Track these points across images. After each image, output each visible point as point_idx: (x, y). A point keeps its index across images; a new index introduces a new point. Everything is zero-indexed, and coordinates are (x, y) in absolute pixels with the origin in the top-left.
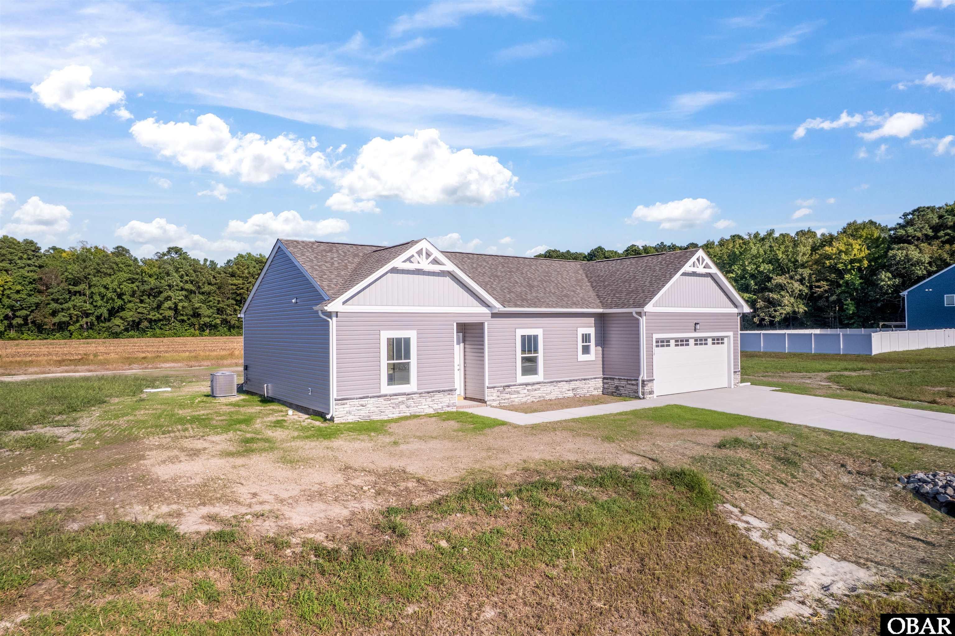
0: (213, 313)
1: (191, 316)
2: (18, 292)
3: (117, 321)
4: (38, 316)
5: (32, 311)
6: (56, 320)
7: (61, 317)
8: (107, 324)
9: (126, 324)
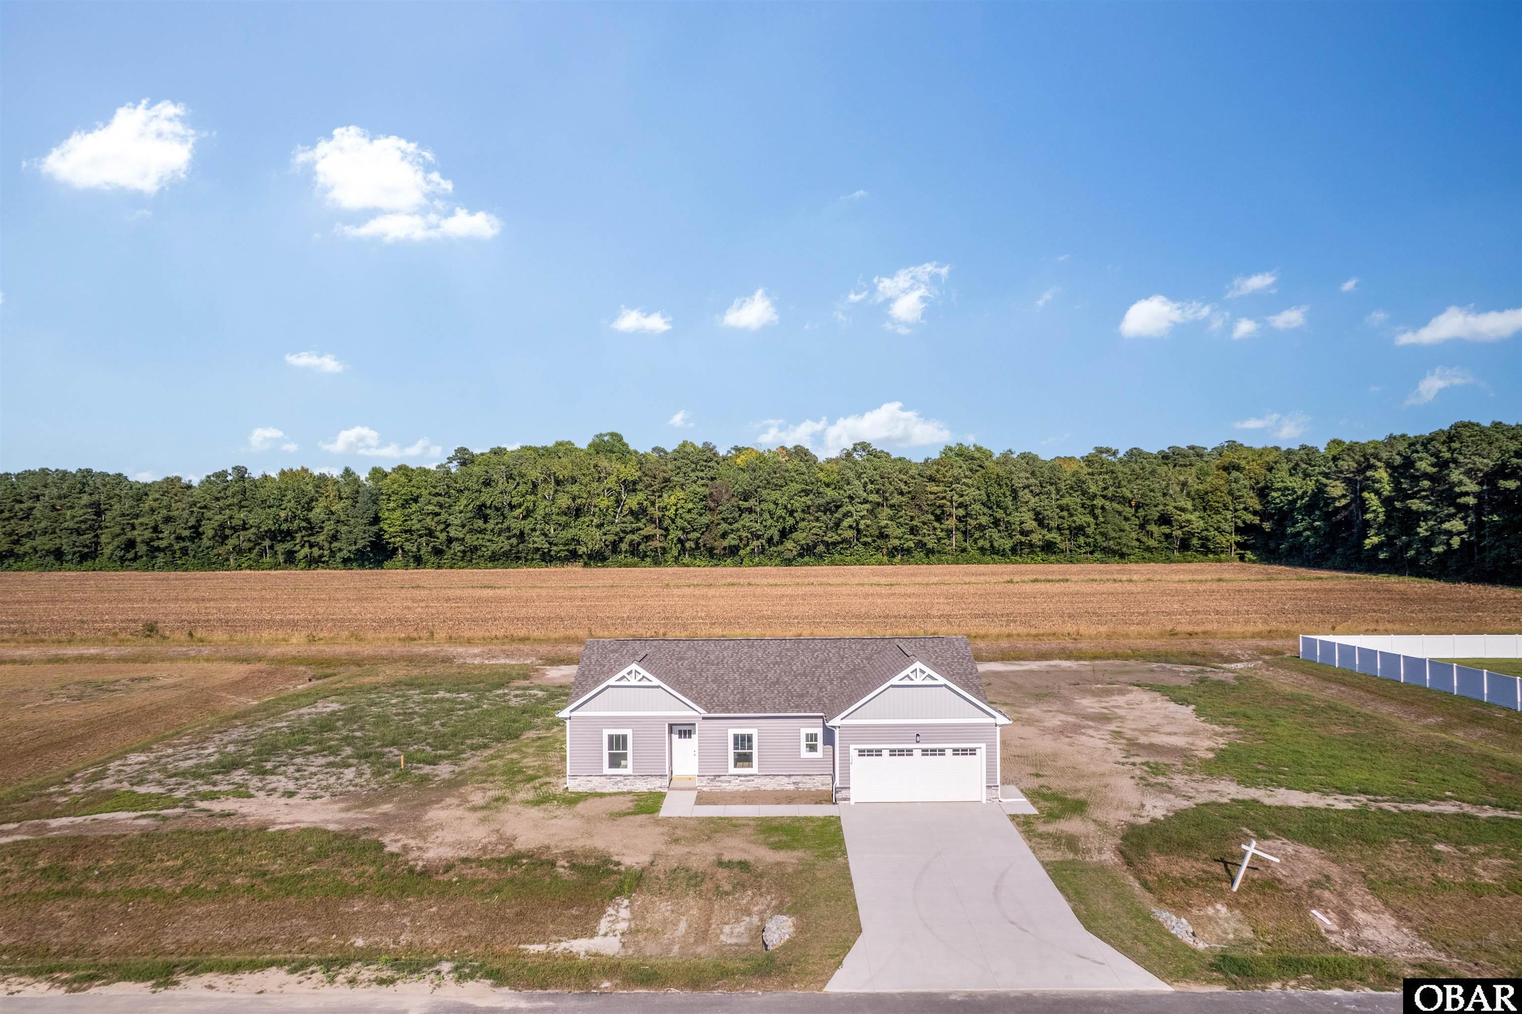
0: (904, 533)
1: (878, 537)
2: (689, 511)
3: (789, 544)
4: (707, 539)
5: (702, 534)
6: (726, 543)
7: (731, 540)
8: (780, 548)
9: (799, 548)
